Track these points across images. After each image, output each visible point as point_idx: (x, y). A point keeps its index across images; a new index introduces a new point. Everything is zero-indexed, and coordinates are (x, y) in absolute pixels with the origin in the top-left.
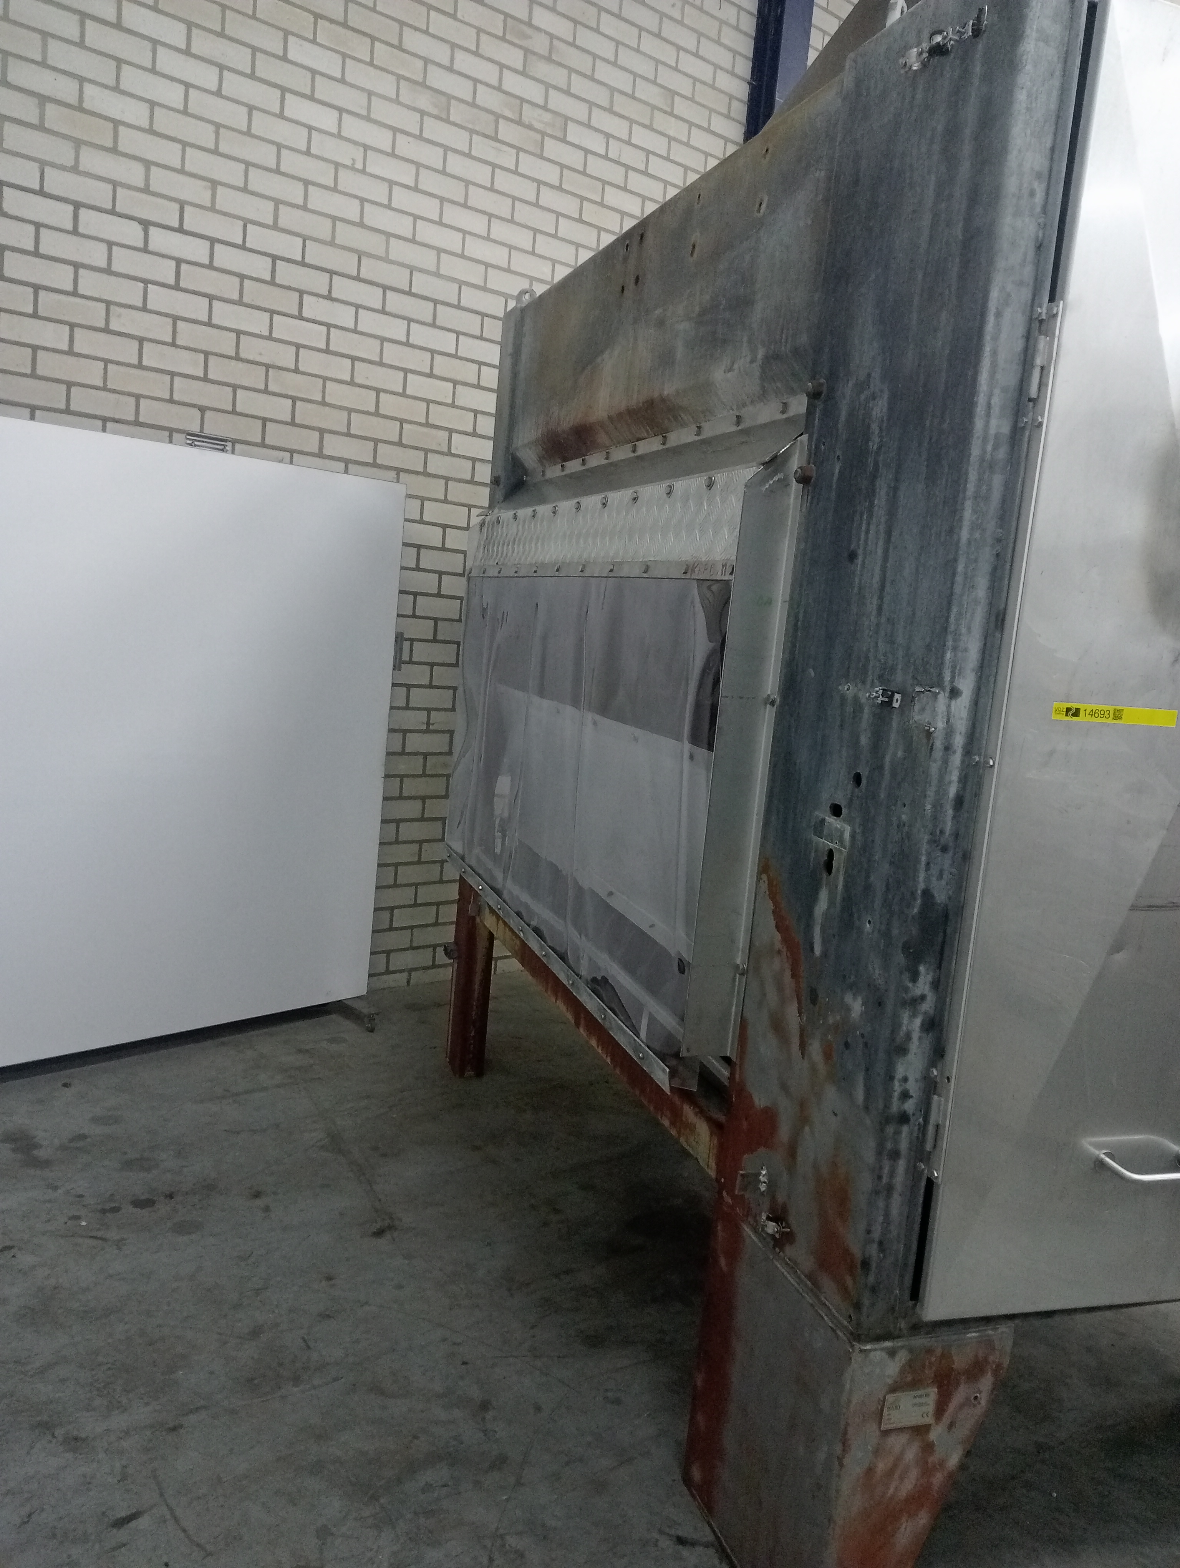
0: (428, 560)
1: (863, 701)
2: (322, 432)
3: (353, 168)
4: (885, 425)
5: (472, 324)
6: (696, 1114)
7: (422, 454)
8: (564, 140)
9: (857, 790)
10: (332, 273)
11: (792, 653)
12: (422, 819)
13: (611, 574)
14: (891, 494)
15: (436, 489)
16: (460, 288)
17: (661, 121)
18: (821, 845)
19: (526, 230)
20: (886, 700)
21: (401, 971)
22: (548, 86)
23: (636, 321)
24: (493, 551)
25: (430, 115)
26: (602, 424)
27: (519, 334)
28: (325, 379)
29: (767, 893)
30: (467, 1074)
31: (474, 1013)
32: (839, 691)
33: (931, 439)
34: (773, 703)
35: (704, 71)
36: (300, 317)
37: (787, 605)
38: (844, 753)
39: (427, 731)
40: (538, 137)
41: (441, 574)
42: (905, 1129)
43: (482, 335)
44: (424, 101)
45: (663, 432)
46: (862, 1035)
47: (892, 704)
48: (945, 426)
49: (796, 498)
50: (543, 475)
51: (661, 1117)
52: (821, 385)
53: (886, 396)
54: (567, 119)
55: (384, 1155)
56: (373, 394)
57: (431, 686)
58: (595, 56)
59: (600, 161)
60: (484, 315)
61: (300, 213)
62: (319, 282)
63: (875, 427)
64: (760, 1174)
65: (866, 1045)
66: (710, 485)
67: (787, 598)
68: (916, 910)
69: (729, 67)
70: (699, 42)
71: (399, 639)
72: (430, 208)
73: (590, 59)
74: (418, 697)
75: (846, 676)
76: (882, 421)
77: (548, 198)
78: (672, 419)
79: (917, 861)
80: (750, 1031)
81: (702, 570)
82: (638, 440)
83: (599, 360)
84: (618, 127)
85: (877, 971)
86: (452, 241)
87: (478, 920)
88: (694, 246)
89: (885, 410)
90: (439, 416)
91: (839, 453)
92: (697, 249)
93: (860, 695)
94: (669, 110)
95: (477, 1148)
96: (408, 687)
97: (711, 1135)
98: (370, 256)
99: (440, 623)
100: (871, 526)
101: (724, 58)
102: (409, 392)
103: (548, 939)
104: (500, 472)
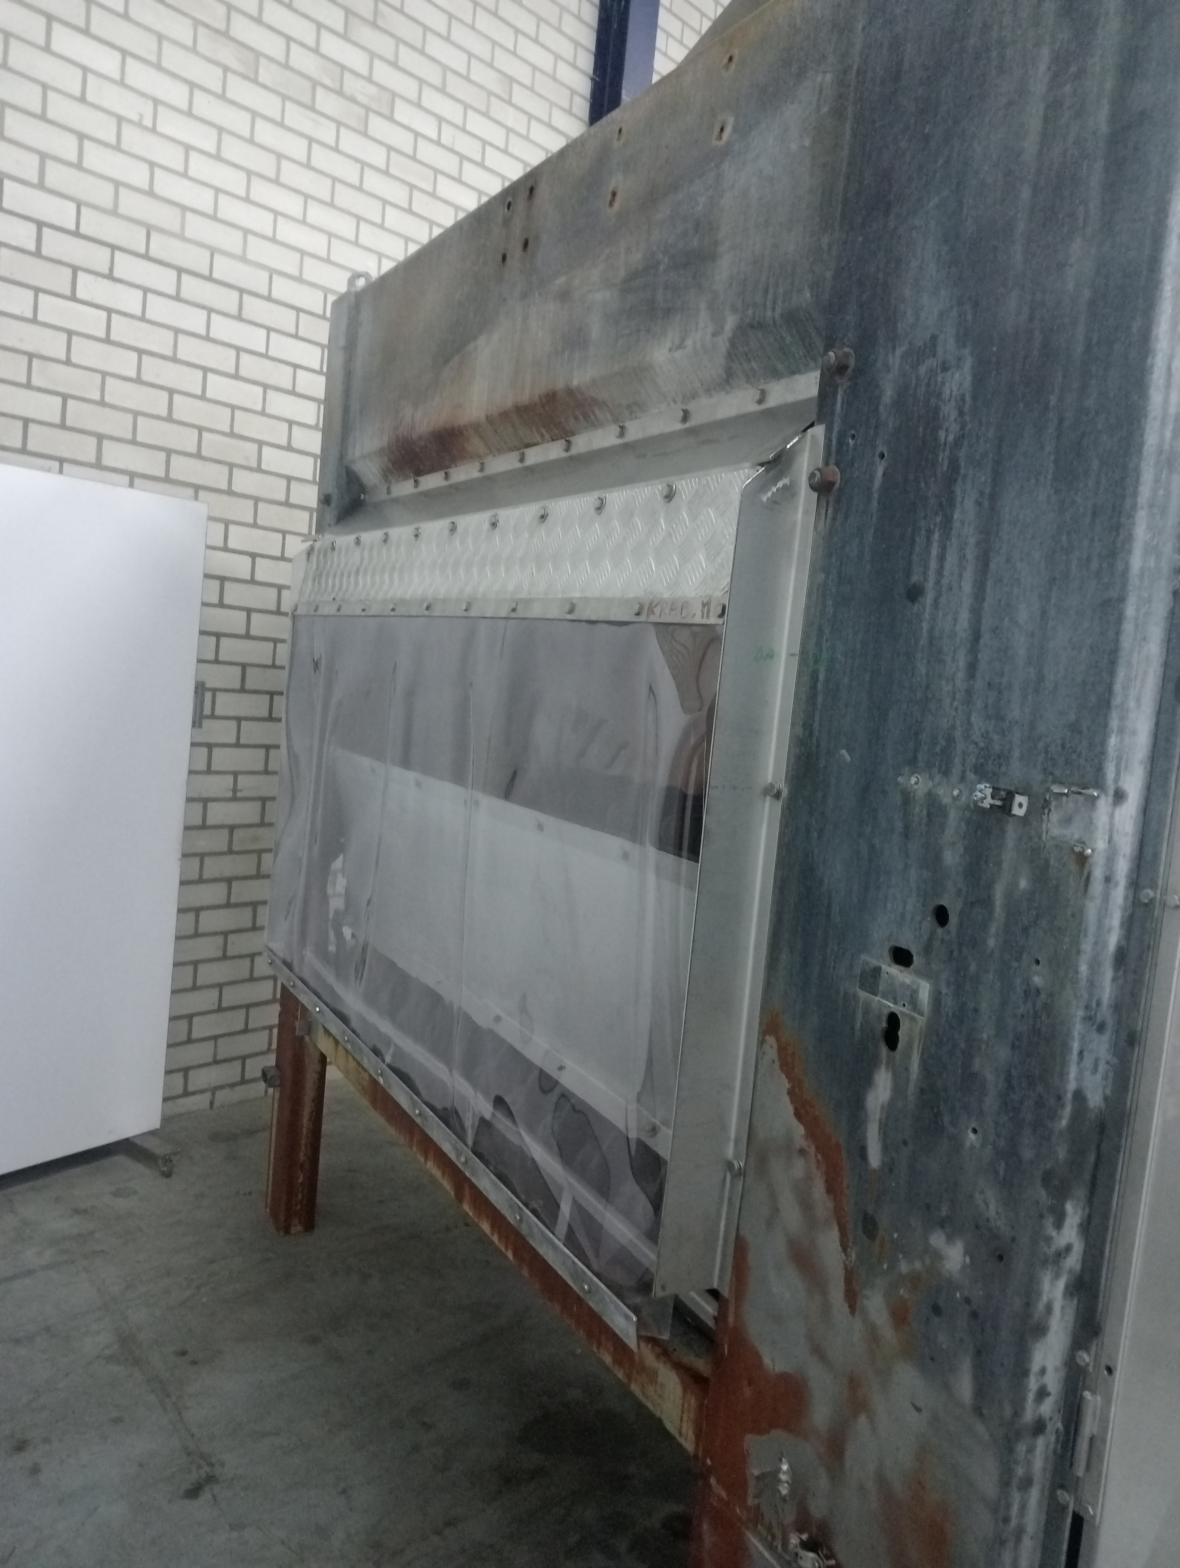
0: (234, 594)
1: (946, 800)
2: (100, 438)
3: (139, 125)
4: (967, 406)
5: (285, 319)
6: (658, 1357)
7: (226, 469)
8: (391, 118)
9: (940, 931)
10: (113, 248)
11: (808, 726)
12: (228, 905)
13: (514, 615)
14: (986, 504)
15: (243, 511)
16: (271, 277)
17: (498, 109)
18: (874, 1006)
19: (347, 217)
20: (999, 803)
21: (202, 1092)
22: (373, 55)
23: (524, 296)
24: (327, 583)
25: (235, 72)
26: (476, 427)
27: (353, 324)
28: (104, 374)
29: (777, 1063)
30: (293, 1230)
31: (302, 1154)
32: (897, 784)
33: (1061, 420)
34: (778, 796)
35: (544, 61)
36: (73, 298)
37: (796, 661)
38: (913, 873)
39: (234, 799)
40: (362, 112)
41: (249, 611)
42: (1041, 1442)
43: (297, 333)
44: (227, 55)
45: (565, 435)
46: (968, 1301)
47: (1010, 810)
48: (1090, 403)
49: (806, 512)
50: (389, 492)
51: (598, 1348)
52: (847, 355)
53: (968, 364)
54: (394, 95)
55: (194, 1363)
56: (165, 395)
57: (238, 745)
58: (426, 28)
59: (432, 148)
60: (298, 310)
61: (73, 172)
62: (99, 258)
63: (949, 411)
64: (779, 1470)
65: (974, 1315)
66: (669, 496)
67: (797, 649)
68: (1064, 1122)
69: (571, 59)
70: (538, 27)
71: (200, 689)
72: (235, 181)
73: (420, 30)
74: (222, 759)
75: (913, 763)
76: (963, 400)
77: (373, 182)
78: (582, 418)
79: (1065, 1046)
80: (752, 1258)
81: (667, 611)
82: (528, 446)
83: (471, 347)
84: (451, 111)
85: (992, 1207)
86: (261, 221)
87: (307, 1038)
88: (614, 194)
89: (967, 384)
90: (247, 425)
91: (880, 449)
92: (618, 198)
93: (940, 791)
94: (507, 98)
95: (314, 1340)
96: (210, 746)
97: (685, 1391)
98: (162, 231)
99: (249, 671)
100: (949, 550)
101: (566, 49)
102: (209, 394)
103: (423, 1093)
104: (331, 489)
